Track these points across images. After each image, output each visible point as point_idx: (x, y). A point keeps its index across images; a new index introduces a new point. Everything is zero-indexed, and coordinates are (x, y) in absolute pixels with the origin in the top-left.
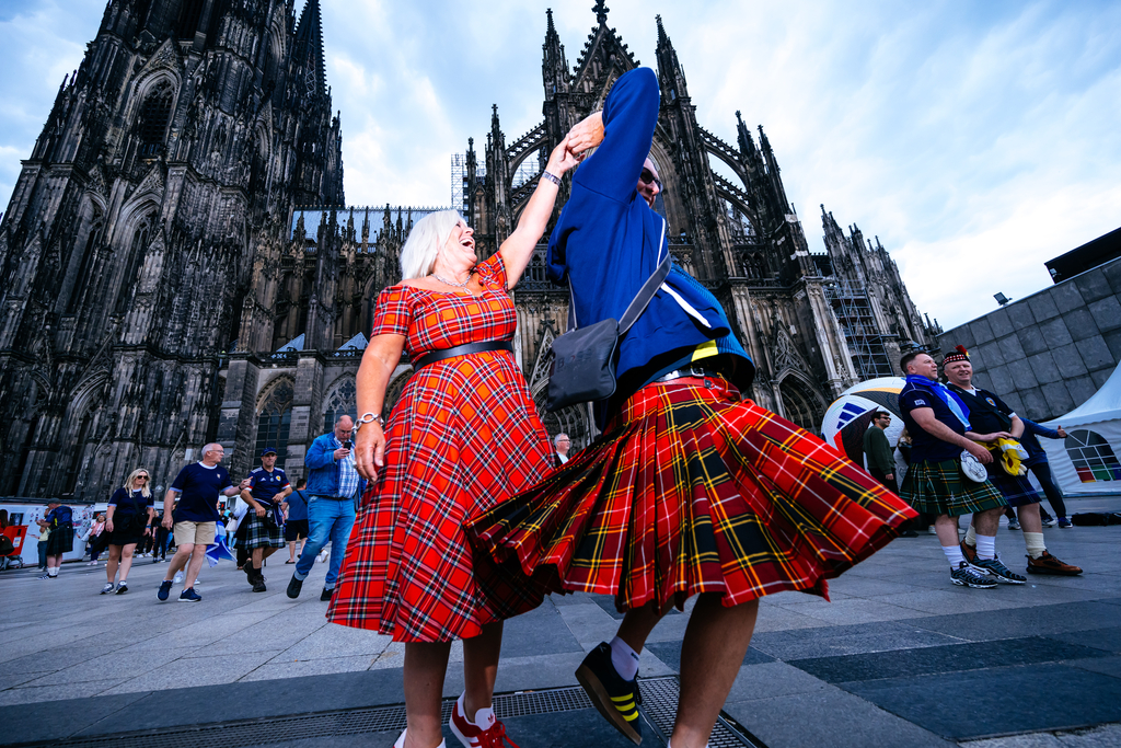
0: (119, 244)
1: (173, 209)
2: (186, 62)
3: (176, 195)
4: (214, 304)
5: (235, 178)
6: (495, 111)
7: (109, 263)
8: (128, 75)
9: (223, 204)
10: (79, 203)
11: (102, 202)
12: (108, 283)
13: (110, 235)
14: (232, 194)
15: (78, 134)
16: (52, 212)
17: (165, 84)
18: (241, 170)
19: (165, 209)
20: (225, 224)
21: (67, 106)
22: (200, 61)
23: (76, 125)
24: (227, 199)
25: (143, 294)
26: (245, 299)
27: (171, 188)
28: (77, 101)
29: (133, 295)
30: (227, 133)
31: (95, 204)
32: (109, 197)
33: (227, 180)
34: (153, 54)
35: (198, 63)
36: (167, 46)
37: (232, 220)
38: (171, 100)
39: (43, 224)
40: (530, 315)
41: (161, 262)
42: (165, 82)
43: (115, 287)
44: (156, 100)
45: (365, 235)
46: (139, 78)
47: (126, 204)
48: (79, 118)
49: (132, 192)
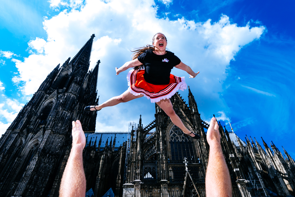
0: (23, 155)
1: (44, 144)
2: (59, 96)
3: (46, 140)
4: (46, 178)
5: (63, 131)
6: (141, 117)
7: (19, 162)
8: (43, 101)
9: (58, 140)
10: (17, 141)
11: (24, 140)
12: (16, 170)
13: (22, 152)
14: (61, 137)
15: (24, 120)
16: (9, 145)
17: (52, 102)
18: (66, 128)
19: (41, 145)
20: (57, 147)
21: (24, 111)
22: (63, 96)
23: (25, 117)
24: (59, 138)
25: (26, 176)
26: (56, 177)
27: (45, 137)
28: (27, 110)
29: (23, 176)
30: (65, 117)
31: (21, 141)
32: (26, 139)
33: (61, 132)
34: (51, 94)
35: (62, 96)
36: (56, 92)
37: (59, 146)
38: (52, 107)
39: (6, 149)
40: (146, 193)
41: (35, 164)
42: (52, 101)
43: (18, 171)
44: (48, 107)
45: (100, 144)
46: (45, 101)
47: (30, 141)
48: (26, 115)
49: (33, 137)
